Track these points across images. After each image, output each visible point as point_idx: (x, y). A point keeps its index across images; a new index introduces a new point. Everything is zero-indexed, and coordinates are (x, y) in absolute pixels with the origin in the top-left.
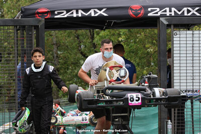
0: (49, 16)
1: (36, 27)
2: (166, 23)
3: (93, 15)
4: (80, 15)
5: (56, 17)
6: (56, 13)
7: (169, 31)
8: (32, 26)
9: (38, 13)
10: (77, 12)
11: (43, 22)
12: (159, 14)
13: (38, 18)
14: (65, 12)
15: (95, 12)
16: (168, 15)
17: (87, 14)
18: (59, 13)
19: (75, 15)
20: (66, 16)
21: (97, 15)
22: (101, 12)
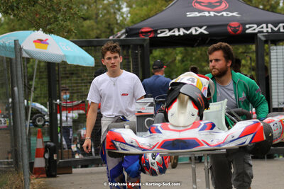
0: (152, 35)
1: (142, 46)
2: (263, 39)
3: (194, 33)
4: (181, 33)
5: (159, 36)
6: (159, 32)
7: (266, 46)
8: (138, 45)
9: (142, 33)
10: (179, 31)
11: (148, 41)
12: (256, 31)
13: (142, 37)
14: (167, 31)
15: (196, 31)
16: (265, 31)
17: (188, 32)
18: (162, 32)
19: (177, 33)
20: (168, 35)
21: (198, 33)
22: (202, 30)
